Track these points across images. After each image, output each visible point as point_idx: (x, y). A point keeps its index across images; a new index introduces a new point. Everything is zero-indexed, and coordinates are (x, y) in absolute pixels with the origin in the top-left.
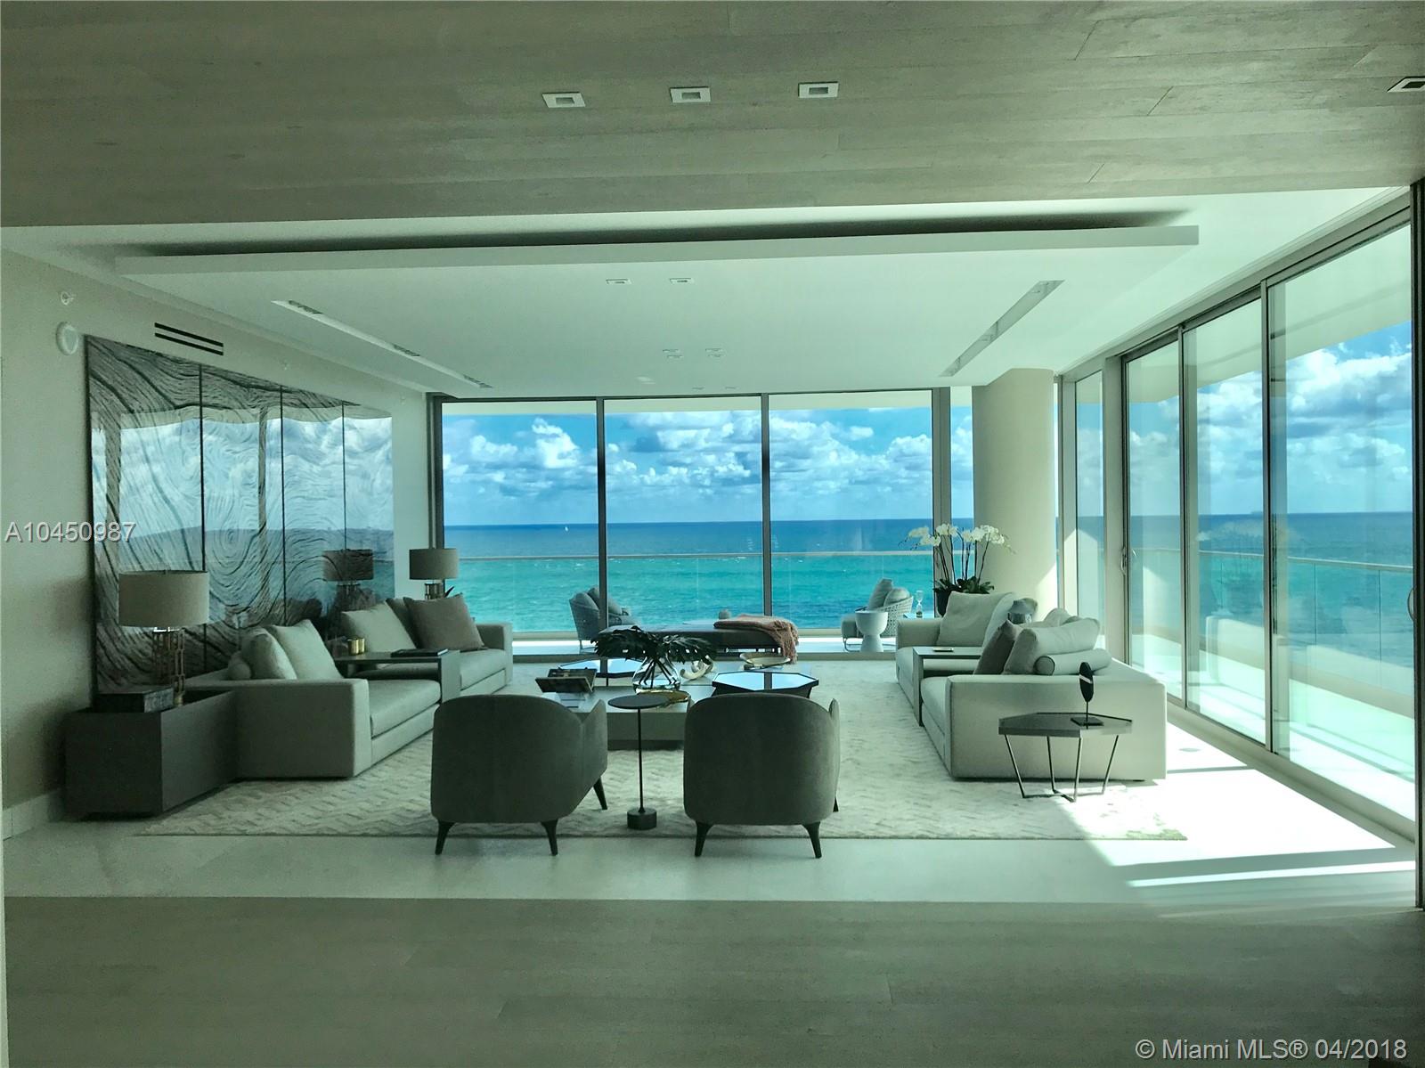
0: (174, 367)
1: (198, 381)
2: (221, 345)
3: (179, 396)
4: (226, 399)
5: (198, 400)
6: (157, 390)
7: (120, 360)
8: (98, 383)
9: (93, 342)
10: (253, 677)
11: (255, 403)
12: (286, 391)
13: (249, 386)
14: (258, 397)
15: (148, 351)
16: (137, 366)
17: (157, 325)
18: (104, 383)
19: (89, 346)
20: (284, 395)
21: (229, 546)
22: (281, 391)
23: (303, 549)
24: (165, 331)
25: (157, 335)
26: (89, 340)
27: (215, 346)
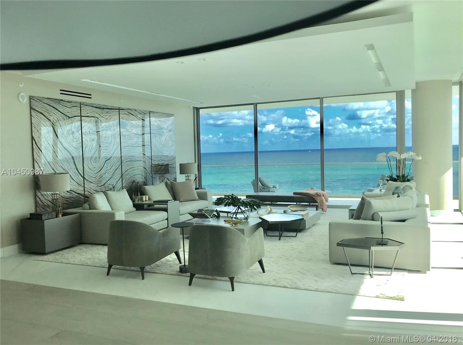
0: (68, 104)
1: (80, 108)
2: (91, 95)
3: (72, 114)
4: (93, 114)
5: (80, 114)
6: (61, 112)
7: (44, 103)
8: (35, 111)
9: (32, 98)
10: (90, 209)
11: (107, 114)
12: (121, 109)
13: (104, 108)
14: (108, 112)
15: (57, 99)
16: (51, 105)
17: (61, 90)
18: (37, 111)
19: (31, 99)
20: (120, 111)
21: (95, 164)
22: (119, 109)
23: (131, 164)
24: (64, 92)
25: (61, 94)
26: (31, 97)
27: (88, 96)
